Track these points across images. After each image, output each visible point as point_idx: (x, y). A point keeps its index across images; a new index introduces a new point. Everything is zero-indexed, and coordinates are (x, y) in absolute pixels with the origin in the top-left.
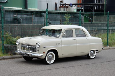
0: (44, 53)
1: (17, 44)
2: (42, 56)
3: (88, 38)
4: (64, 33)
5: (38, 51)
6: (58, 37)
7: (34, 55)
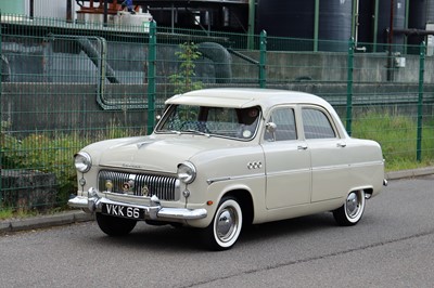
0: (208, 203)
1: (81, 166)
2: (204, 216)
3: (342, 142)
4: (272, 124)
5: (188, 195)
6: (250, 139)
7: (166, 212)
